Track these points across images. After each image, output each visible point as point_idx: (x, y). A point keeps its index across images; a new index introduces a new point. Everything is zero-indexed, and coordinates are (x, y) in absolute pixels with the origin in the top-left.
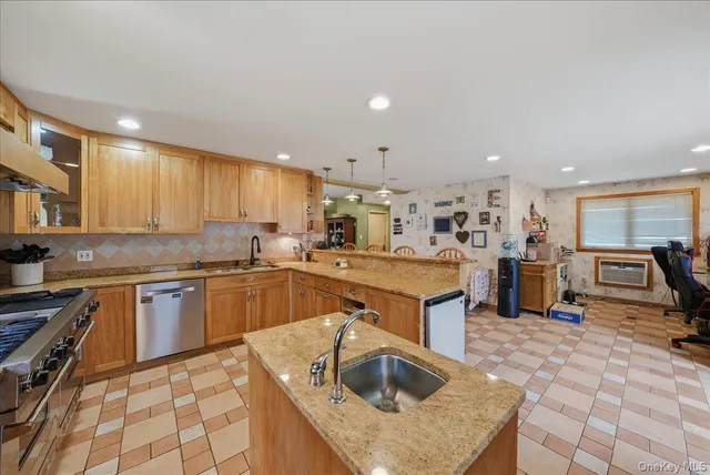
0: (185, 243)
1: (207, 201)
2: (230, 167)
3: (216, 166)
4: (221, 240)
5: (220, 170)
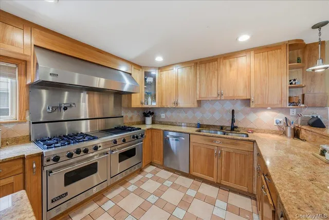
0: (194, 113)
1: (198, 89)
2: (211, 64)
3: (203, 65)
4: (213, 112)
5: (205, 67)
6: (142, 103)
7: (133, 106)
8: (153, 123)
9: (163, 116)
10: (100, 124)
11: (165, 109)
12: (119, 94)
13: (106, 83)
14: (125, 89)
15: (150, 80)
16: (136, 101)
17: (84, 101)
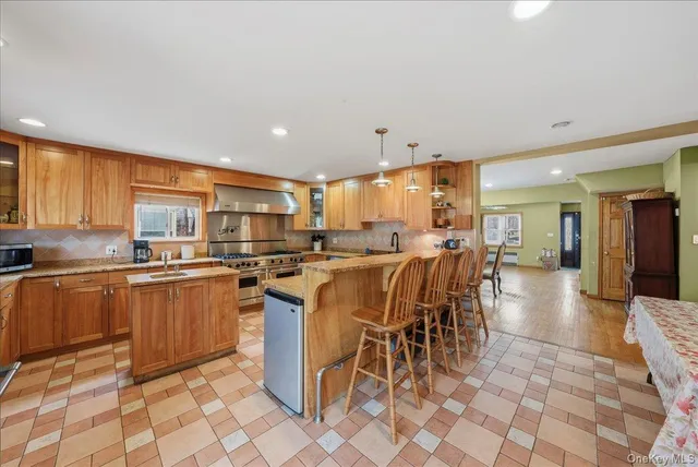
6: (306, 225)
7: (296, 228)
8: (323, 249)
9: (335, 240)
10: (265, 246)
11: (338, 233)
12: (281, 217)
13: (271, 207)
14: (290, 212)
15: (318, 196)
16: (299, 224)
17: (245, 224)
